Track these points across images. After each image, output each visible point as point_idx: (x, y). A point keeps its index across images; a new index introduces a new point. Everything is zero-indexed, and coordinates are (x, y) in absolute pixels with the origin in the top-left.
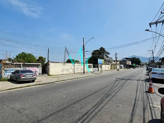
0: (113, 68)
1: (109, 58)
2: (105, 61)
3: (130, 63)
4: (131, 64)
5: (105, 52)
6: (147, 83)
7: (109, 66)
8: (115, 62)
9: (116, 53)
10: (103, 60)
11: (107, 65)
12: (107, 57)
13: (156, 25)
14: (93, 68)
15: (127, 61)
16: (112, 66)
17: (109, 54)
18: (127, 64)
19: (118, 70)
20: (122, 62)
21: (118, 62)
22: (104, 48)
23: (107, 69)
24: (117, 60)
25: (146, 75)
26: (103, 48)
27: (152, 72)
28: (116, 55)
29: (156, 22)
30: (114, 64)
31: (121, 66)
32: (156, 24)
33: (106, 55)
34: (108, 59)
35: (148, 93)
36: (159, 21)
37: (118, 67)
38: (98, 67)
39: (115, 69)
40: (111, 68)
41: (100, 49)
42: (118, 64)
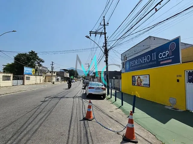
0: (47, 80)
1: (43, 67)
2: (36, 70)
3: (68, 75)
4: (68, 77)
5: (37, 58)
6: (84, 100)
7: (42, 78)
8: (50, 73)
9: (52, 62)
10: (33, 70)
11: (39, 77)
12: (40, 65)
13: (96, 36)
14: (13, 80)
15: (65, 73)
16: (46, 78)
17: (43, 62)
18: (65, 76)
19: (53, 83)
20: (59, 74)
21: (54, 73)
22: (37, 54)
23: (39, 82)
24: (54, 70)
25: (83, 89)
26: (35, 53)
27: (89, 87)
28: (52, 64)
29: (96, 32)
30: (49, 76)
31: (58, 79)
32: (95, 34)
33: (39, 63)
34: (41, 68)
35: (86, 121)
36: (98, 31)
37: (54, 79)
38: (23, 79)
39: (50, 82)
40: (45, 81)
41: (30, 53)
42: (54, 76)
